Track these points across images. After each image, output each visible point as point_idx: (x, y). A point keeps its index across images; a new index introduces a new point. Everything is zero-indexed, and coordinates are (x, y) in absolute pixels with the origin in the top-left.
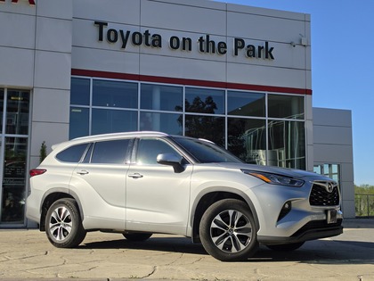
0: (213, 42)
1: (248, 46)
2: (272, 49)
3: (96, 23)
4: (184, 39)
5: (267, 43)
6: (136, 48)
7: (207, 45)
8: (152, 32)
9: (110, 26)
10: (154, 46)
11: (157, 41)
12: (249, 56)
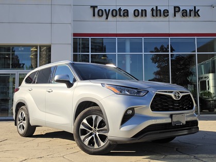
0: (160, 10)
1: (183, 10)
2: (198, 10)
3: (91, 7)
4: (142, 10)
5: (195, 7)
6: (114, 19)
7: (156, 12)
8: (123, 8)
9: (99, 8)
10: (124, 16)
11: (126, 13)
12: (183, 16)
